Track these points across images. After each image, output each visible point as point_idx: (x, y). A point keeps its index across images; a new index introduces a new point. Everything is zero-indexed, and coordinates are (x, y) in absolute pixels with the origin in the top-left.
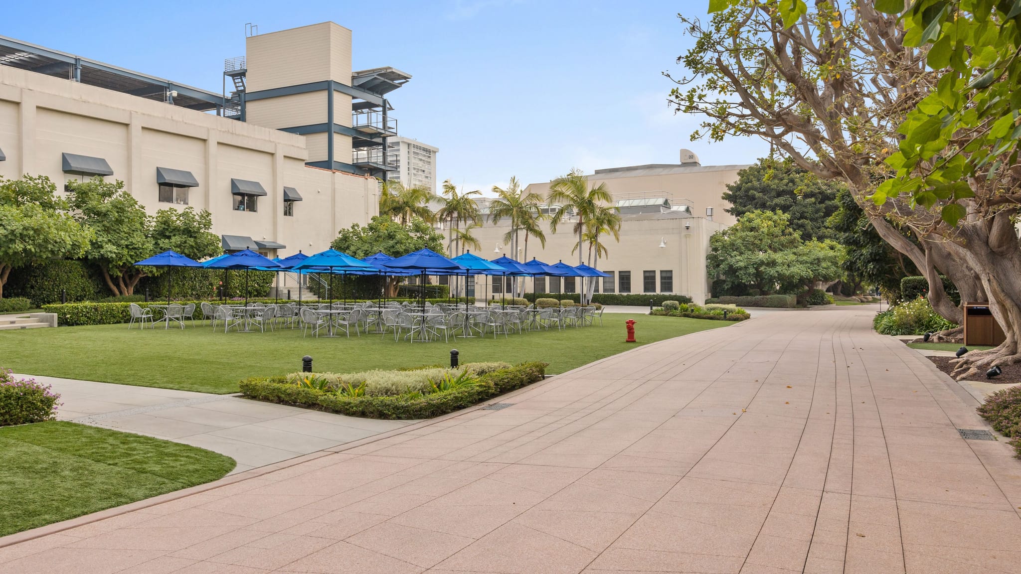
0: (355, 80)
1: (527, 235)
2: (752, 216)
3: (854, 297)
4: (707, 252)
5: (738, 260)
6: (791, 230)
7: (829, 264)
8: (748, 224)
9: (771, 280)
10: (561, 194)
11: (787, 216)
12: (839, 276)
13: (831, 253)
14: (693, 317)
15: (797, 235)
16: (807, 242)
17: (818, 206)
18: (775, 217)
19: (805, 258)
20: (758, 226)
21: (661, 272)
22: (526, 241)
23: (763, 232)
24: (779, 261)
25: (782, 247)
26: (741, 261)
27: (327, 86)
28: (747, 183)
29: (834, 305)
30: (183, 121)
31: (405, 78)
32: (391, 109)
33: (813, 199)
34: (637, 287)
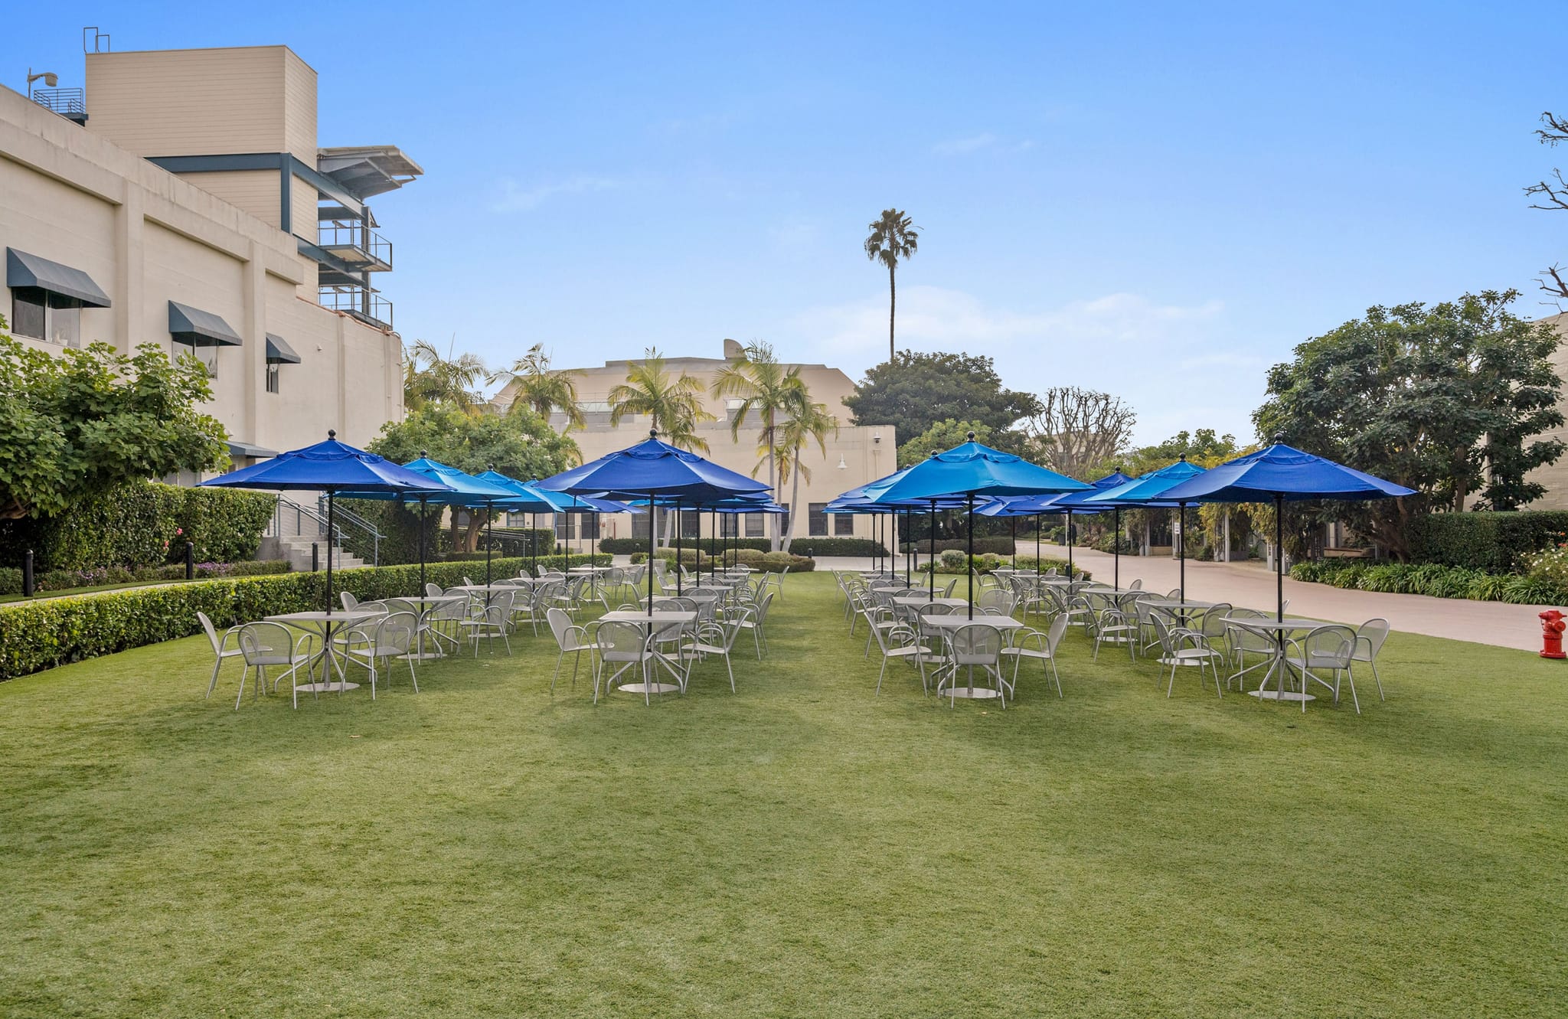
0: (322, 163)
18: (974, 430)
27: (279, 163)
30: (66, 149)
32: (375, 225)
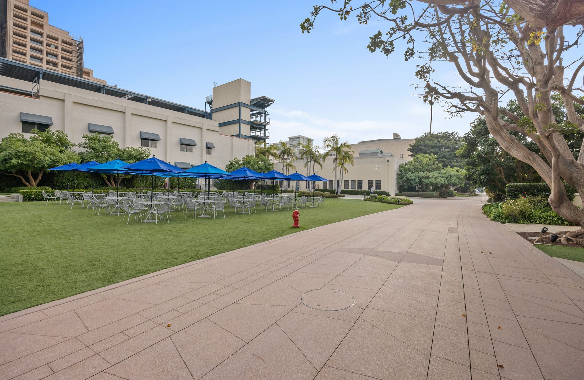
1: (314, 163)
2: (419, 156)
3: (466, 193)
4: (397, 172)
5: (411, 176)
6: (437, 162)
7: (456, 178)
8: (416, 160)
9: (427, 185)
10: (328, 145)
11: (436, 156)
12: (461, 184)
13: (457, 173)
14: (383, 202)
15: (440, 165)
16: (445, 168)
17: (451, 152)
18: (430, 157)
19: (444, 175)
20: (422, 160)
21: (376, 181)
22: (314, 166)
23: (423, 163)
24: (431, 176)
25: (433, 170)
26: (412, 176)
27: (239, 105)
28: (418, 143)
29: (457, 197)
30: (155, 112)
31: (272, 101)
32: (268, 115)
33: (449, 149)
34: (365, 188)
